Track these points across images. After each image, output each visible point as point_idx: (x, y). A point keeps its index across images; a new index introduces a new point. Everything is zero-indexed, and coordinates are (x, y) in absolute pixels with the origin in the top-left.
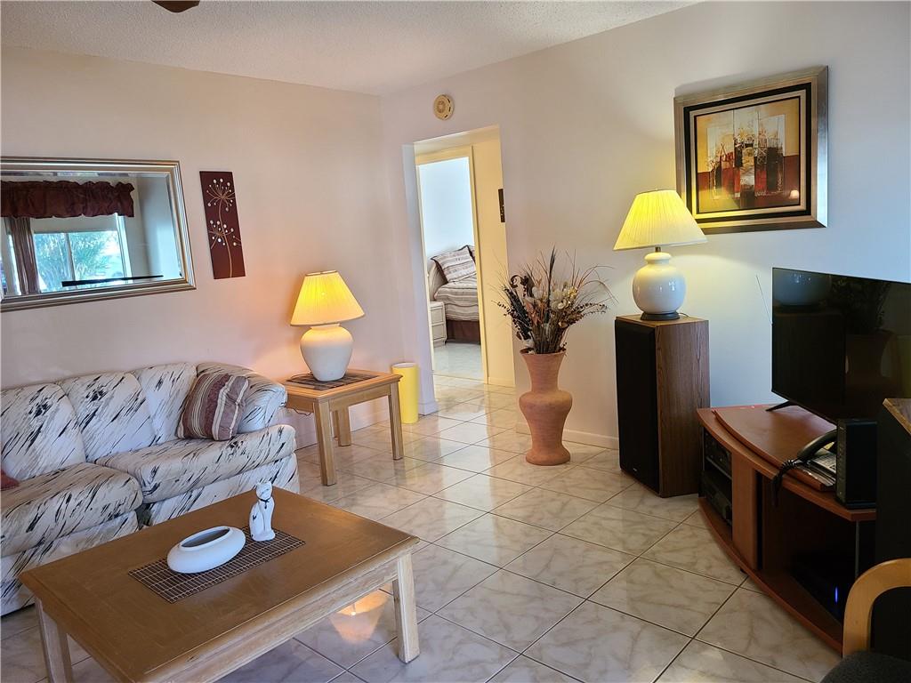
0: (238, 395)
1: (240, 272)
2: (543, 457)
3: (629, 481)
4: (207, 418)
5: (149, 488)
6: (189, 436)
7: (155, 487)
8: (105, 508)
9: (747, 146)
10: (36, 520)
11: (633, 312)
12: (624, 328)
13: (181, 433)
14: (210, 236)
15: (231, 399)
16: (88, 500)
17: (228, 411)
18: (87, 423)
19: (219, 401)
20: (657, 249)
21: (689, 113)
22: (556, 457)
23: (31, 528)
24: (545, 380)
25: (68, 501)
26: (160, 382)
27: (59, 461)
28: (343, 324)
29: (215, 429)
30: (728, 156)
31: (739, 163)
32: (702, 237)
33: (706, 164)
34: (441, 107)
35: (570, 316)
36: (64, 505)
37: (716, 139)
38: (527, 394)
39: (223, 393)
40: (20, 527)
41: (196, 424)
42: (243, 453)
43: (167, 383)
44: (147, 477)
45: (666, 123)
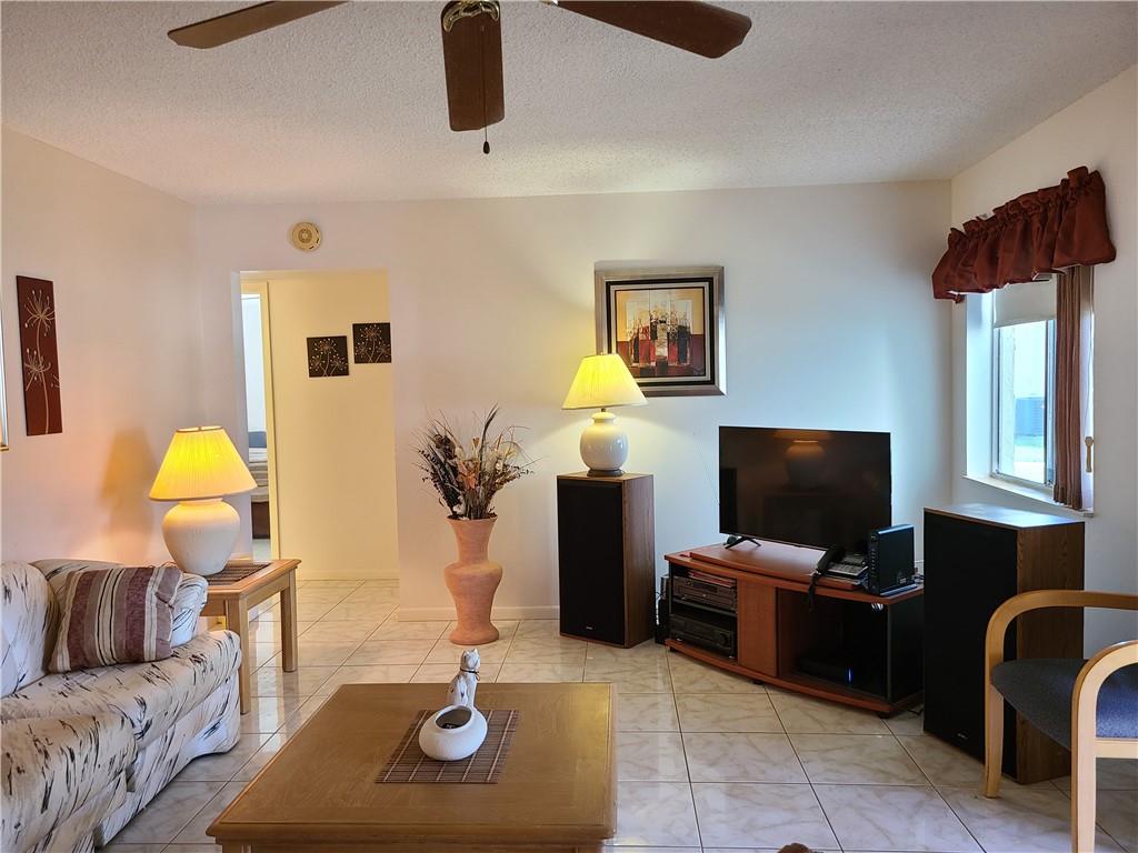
0: (172, 593)
1: (56, 427)
5: (139, 729)
7: (148, 726)
8: (112, 762)
9: (661, 322)
10: (48, 792)
14: (25, 370)
15: (162, 599)
16: (93, 753)
17: (164, 617)
19: (147, 603)
20: (603, 410)
21: (611, 287)
25: (73, 758)
26: (7, 591)
29: (149, 646)
30: (645, 330)
31: (654, 336)
32: (644, 400)
33: (625, 333)
34: (305, 236)
36: (71, 765)
37: (635, 312)
39: (151, 590)
40: (34, 807)
42: (212, 669)
44: (135, 713)
45: (587, 294)
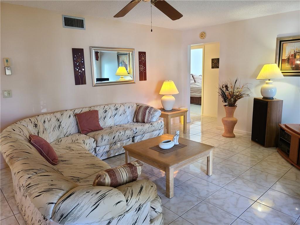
0: (151, 112)
1: (145, 79)
2: (228, 135)
3: (254, 143)
4: (143, 117)
5: (135, 133)
6: (137, 121)
7: (136, 133)
8: (127, 136)
9: (298, 53)
10: (114, 137)
11: (260, 97)
12: (256, 101)
13: (135, 120)
14: (140, 69)
15: (149, 112)
17: (149, 116)
18: (115, 116)
19: (146, 113)
20: (269, 80)
21: (281, 42)
22: (231, 135)
23: (114, 138)
24: (230, 114)
26: (129, 107)
27: (109, 125)
28: (173, 95)
29: (146, 120)
30: (292, 55)
31: (295, 57)
32: (283, 77)
33: (285, 56)
34: (202, 35)
35: (239, 97)
36: (119, 134)
37: (288, 50)
38: (224, 118)
39: (148, 111)
40: (112, 138)
41: (140, 118)
42: (154, 127)
43: (130, 107)
44: (135, 130)
